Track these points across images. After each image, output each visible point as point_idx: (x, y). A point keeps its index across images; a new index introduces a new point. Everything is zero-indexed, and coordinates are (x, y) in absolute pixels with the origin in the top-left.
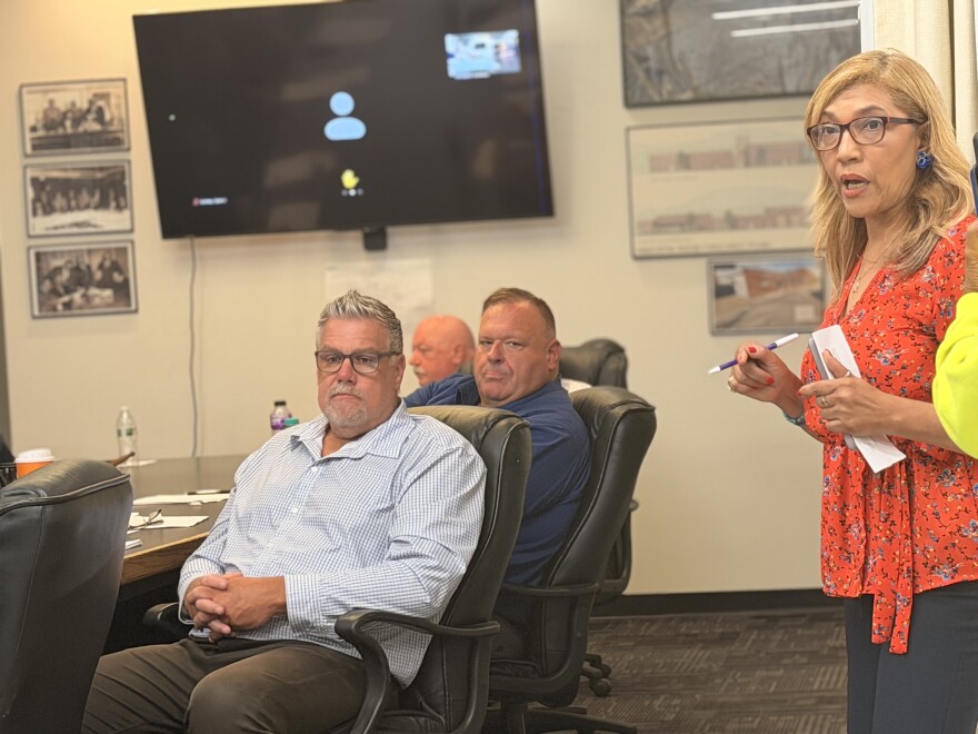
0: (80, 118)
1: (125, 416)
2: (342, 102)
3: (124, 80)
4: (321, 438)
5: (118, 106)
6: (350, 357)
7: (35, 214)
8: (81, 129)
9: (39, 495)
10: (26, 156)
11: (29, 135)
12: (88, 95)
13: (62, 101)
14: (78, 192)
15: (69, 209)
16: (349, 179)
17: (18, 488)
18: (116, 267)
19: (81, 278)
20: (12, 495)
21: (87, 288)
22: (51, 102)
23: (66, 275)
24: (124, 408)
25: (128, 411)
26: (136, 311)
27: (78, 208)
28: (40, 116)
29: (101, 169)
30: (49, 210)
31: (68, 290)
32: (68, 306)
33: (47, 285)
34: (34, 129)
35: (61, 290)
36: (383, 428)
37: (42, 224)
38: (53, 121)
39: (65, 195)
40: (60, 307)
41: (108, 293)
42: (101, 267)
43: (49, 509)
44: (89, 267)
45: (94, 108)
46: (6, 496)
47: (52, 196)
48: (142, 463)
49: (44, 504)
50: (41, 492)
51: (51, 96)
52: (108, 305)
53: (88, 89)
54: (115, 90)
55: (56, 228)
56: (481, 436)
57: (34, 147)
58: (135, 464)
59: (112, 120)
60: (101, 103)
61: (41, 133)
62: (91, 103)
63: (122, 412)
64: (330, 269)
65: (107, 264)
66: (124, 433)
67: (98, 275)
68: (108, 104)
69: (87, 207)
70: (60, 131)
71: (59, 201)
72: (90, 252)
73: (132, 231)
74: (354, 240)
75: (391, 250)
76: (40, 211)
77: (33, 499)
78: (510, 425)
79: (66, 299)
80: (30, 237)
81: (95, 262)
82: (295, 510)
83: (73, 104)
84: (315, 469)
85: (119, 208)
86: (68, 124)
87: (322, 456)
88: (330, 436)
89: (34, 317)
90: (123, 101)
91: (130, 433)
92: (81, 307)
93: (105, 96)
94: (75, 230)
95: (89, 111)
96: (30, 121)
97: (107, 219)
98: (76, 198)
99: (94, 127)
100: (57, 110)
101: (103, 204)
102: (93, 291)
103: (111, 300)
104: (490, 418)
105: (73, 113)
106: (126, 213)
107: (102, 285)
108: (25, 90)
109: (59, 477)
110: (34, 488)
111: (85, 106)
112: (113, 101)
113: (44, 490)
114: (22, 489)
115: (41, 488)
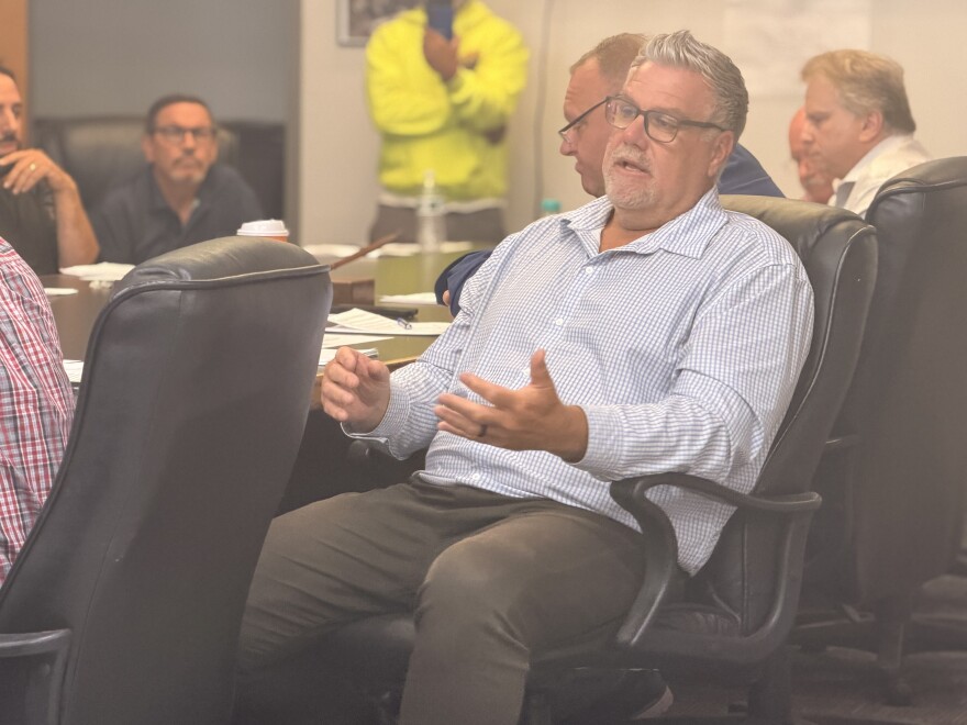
4: (600, 230)
6: (646, 114)
9: (180, 276)
20: (150, 273)
36: (684, 220)
43: (191, 297)
46: (141, 274)
49: (185, 288)
50: (183, 272)
56: (811, 242)
77: (170, 282)
78: (850, 231)
82: (560, 321)
84: (590, 270)
87: (600, 252)
88: (613, 228)
89: (342, 45)
104: (826, 219)
109: (214, 257)
110: (176, 267)
113: (188, 270)
114: (160, 267)
115: (185, 267)
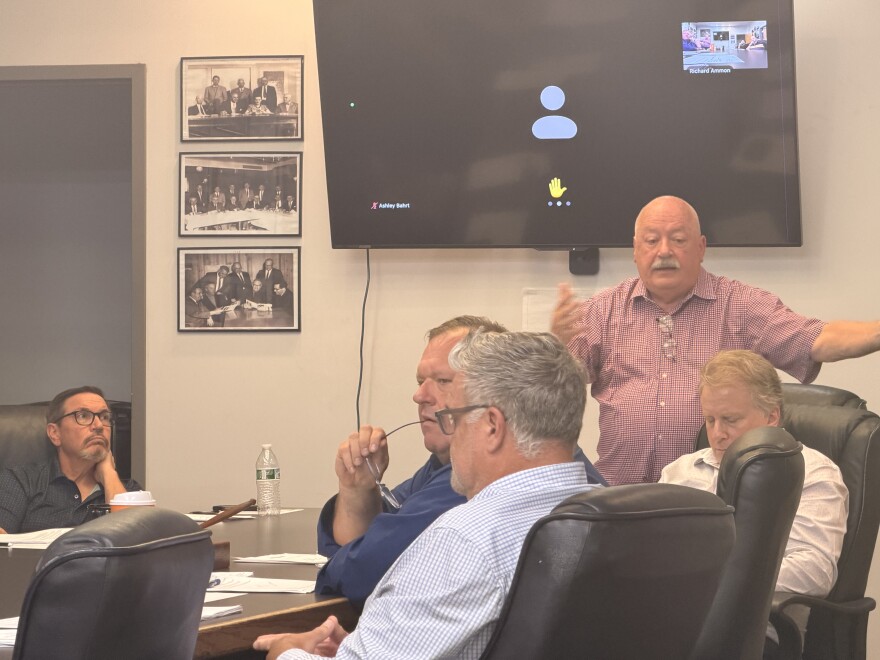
0: (248, 99)
1: (267, 453)
2: (553, 97)
3: (302, 57)
5: (292, 88)
7: (188, 211)
8: (247, 113)
9: (104, 544)
10: (183, 141)
11: (187, 118)
12: (258, 74)
13: (229, 78)
14: (240, 187)
15: (229, 207)
16: (556, 189)
17: (81, 535)
18: (278, 277)
19: (238, 287)
20: (75, 543)
21: (244, 302)
22: (216, 79)
23: (220, 282)
24: (266, 446)
25: (270, 449)
26: (299, 330)
27: (239, 206)
28: (201, 97)
29: (269, 161)
30: (205, 207)
31: (221, 302)
32: (219, 319)
33: (198, 295)
34: (193, 110)
35: (213, 301)
37: (195, 222)
38: (216, 101)
39: (225, 190)
40: (210, 321)
41: (268, 307)
42: (260, 275)
43: (115, 561)
44: (246, 275)
45: (264, 89)
46: (68, 543)
47: (209, 191)
48: (283, 512)
49: (109, 555)
50: (107, 541)
51: (216, 72)
52: (267, 322)
53: (259, 66)
54: (291, 69)
55: (212, 228)
57: (192, 131)
58: (276, 512)
59: (284, 104)
60: (272, 84)
61: (199, 116)
62: (261, 82)
63: (264, 450)
64: (528, 293)
65: (268, 272)
66: (264, 474)
67: (257, 286)
68: (281, 84)
69: (250, 205)
70: (224, 114)
71: (218, 197)
72: (249, 257)
73: (299, 235)
74: (559, 260)
75: (601, 276)
76: (194, 207)
77: (96, 548)
79: (218, 311)
80: (180, 236)
81: (255, 269)
83: (240, 83)
85: (286, 208)
86: (233, 106)
89: (180, 331)
90: (299, 83)
91: (271, 476)
92: (234, 322)
93: (279, 76)
94: (234, 232)
95: (258, 92)
96: (190, 100)
97: (272, 221)
98: (236, 195)
99: (264, 111)
100: (223, 88)
101: (266, 204)
102: (250, 304)
103: (270, 316)
105: (240, 94)
106: (295, 214)
107: (261, 298)
108: (186, 64)
109: (129, 526)
110: (100, 537)
111: (255, 86)
112: (286, 81)
113: (110, 539)
114: (85, 536)
115: (107, 536)
